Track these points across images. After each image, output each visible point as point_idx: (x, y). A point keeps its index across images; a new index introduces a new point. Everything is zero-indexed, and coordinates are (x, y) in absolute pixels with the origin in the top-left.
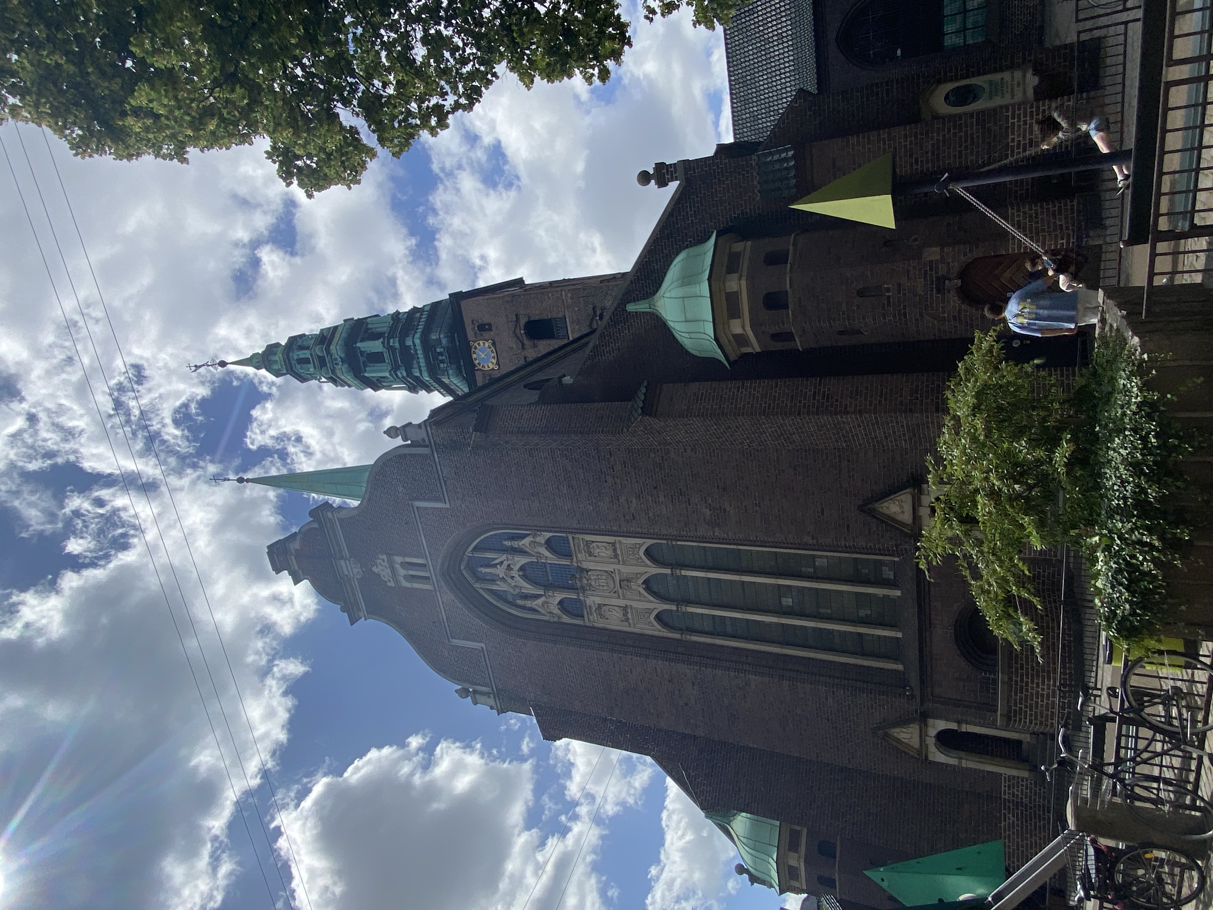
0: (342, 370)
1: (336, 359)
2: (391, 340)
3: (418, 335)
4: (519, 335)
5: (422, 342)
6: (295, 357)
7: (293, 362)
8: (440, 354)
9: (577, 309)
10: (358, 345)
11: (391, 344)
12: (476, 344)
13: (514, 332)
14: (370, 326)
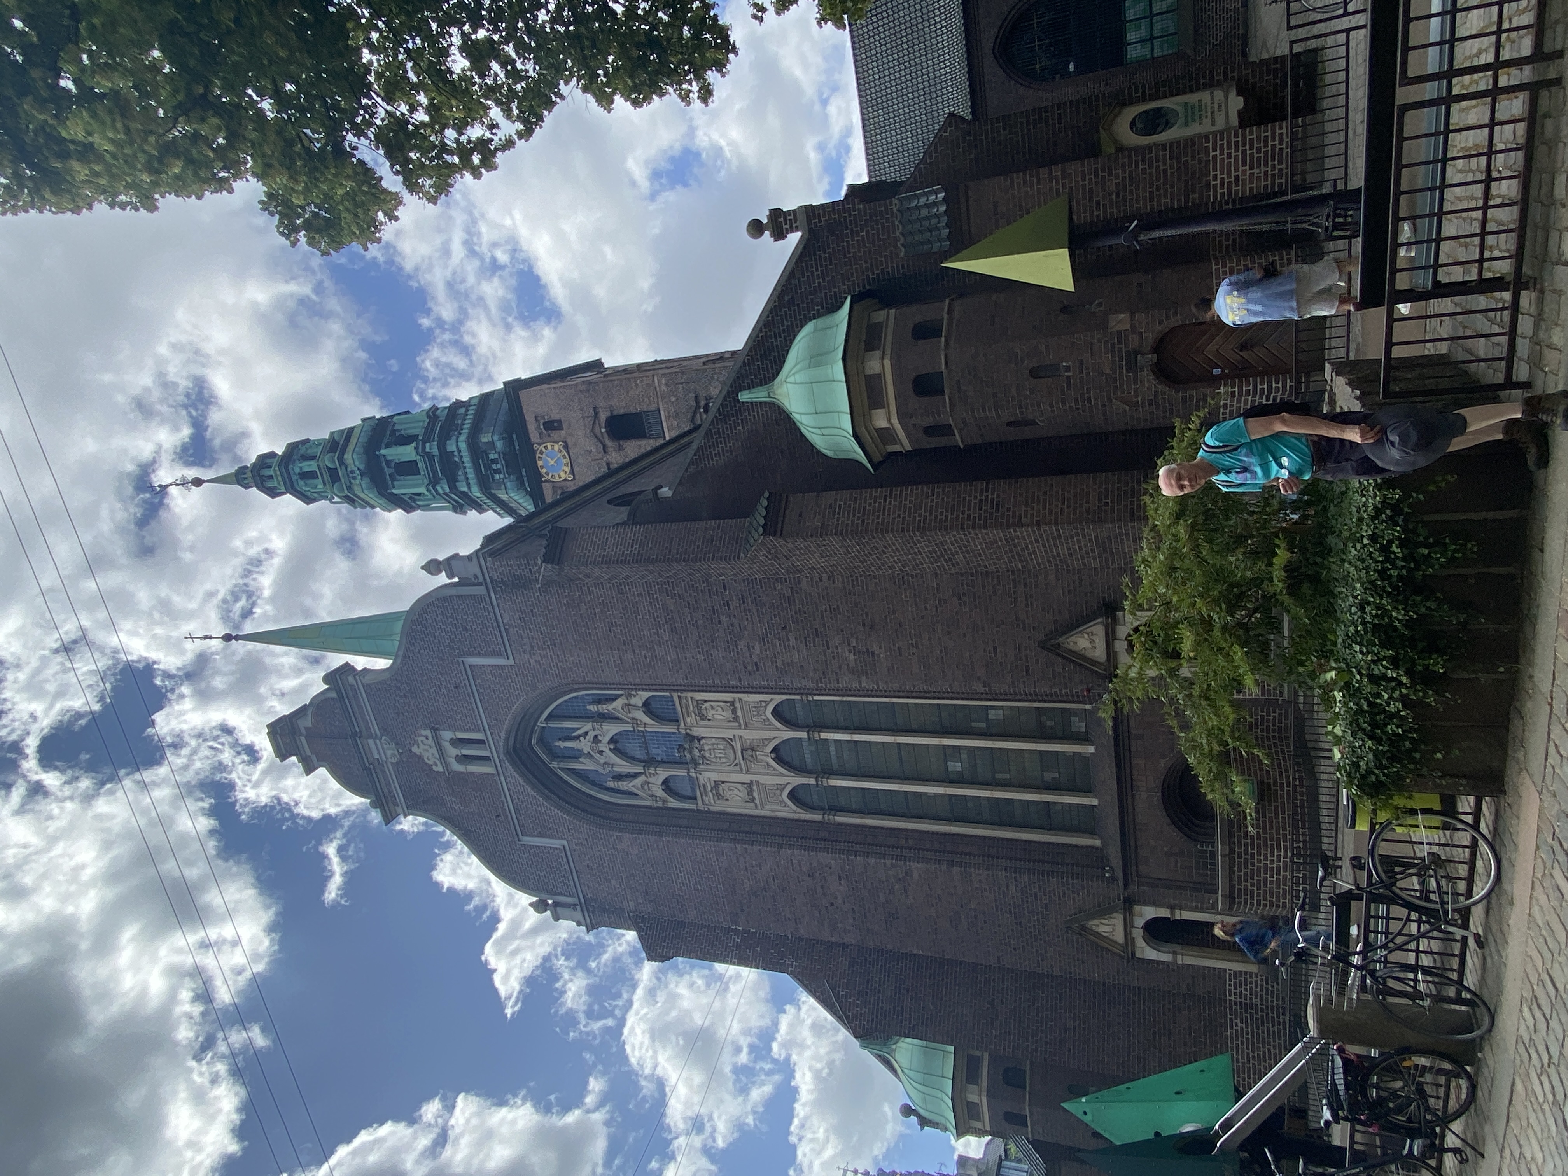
0: (363, 488)
1: (352, 472)
2: (428, 445)
3: (463, 438)
4: (599, 435)
5: (469, 445)
6: (297, 470)
7: (294, 478)
8: (494, 461)
9: (674, 399)
10: (383, 452)
11: (428, 450)
12: (542, 447)
13: (592, 431)
14: (396, 427)
